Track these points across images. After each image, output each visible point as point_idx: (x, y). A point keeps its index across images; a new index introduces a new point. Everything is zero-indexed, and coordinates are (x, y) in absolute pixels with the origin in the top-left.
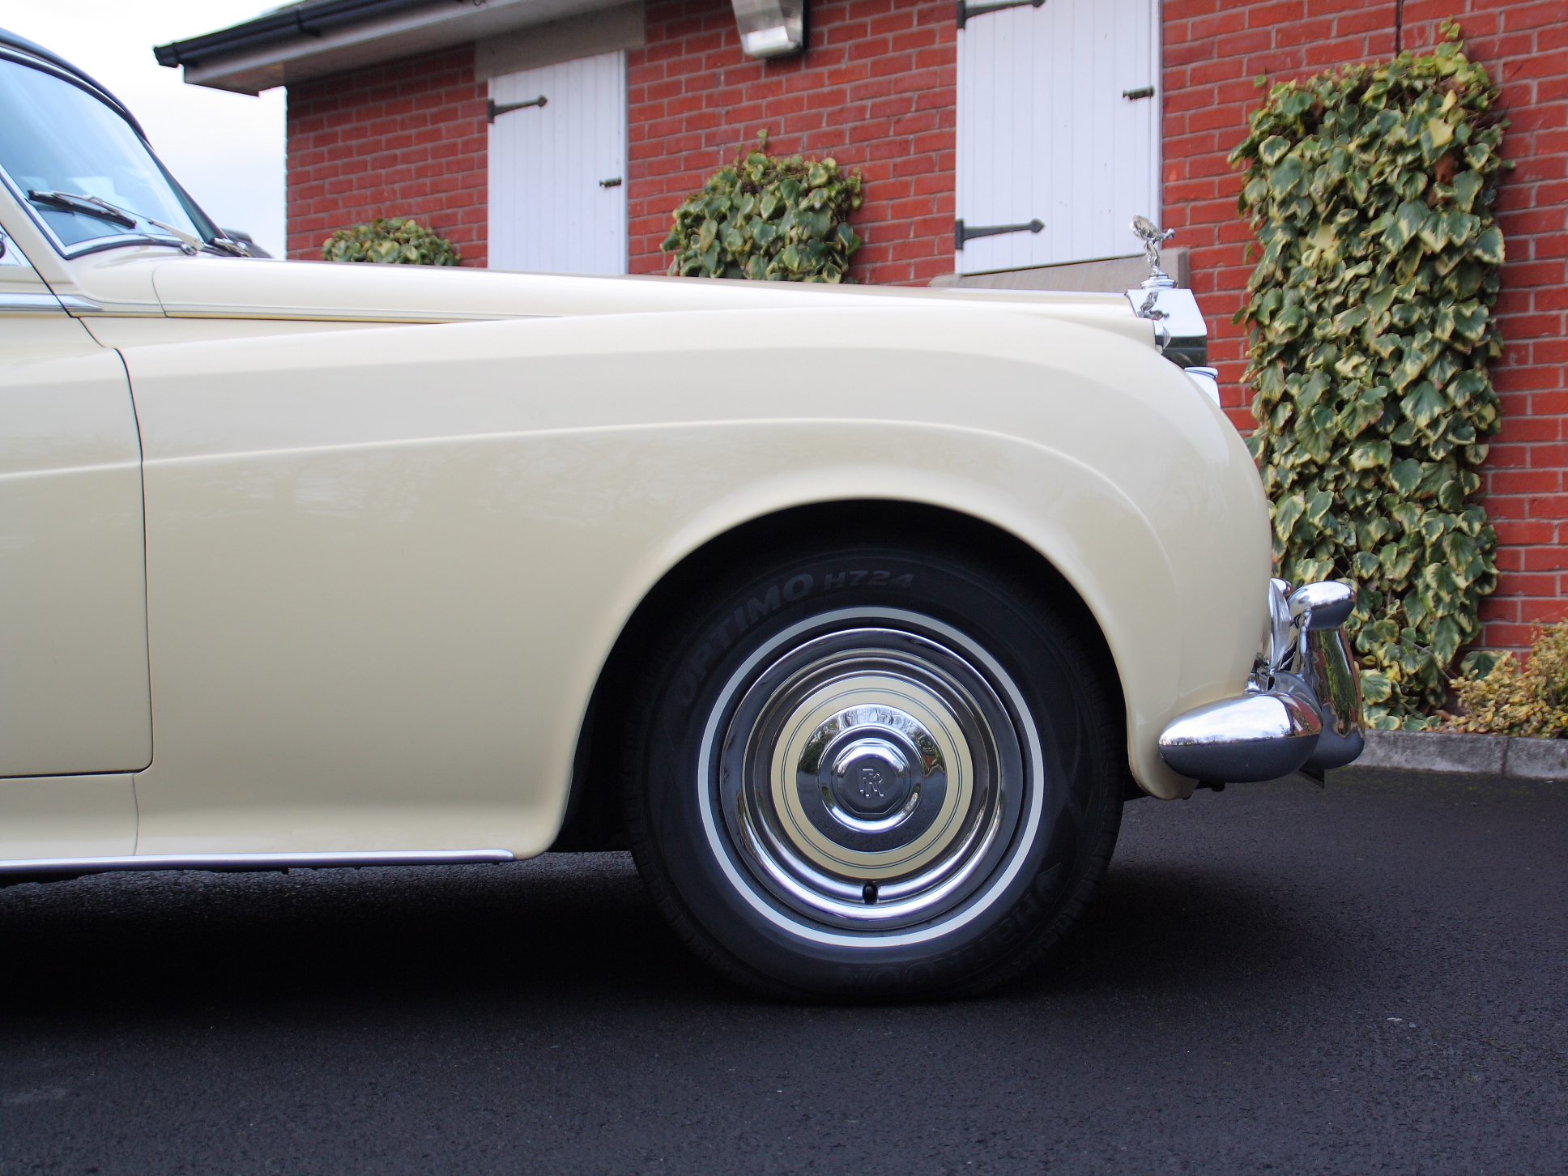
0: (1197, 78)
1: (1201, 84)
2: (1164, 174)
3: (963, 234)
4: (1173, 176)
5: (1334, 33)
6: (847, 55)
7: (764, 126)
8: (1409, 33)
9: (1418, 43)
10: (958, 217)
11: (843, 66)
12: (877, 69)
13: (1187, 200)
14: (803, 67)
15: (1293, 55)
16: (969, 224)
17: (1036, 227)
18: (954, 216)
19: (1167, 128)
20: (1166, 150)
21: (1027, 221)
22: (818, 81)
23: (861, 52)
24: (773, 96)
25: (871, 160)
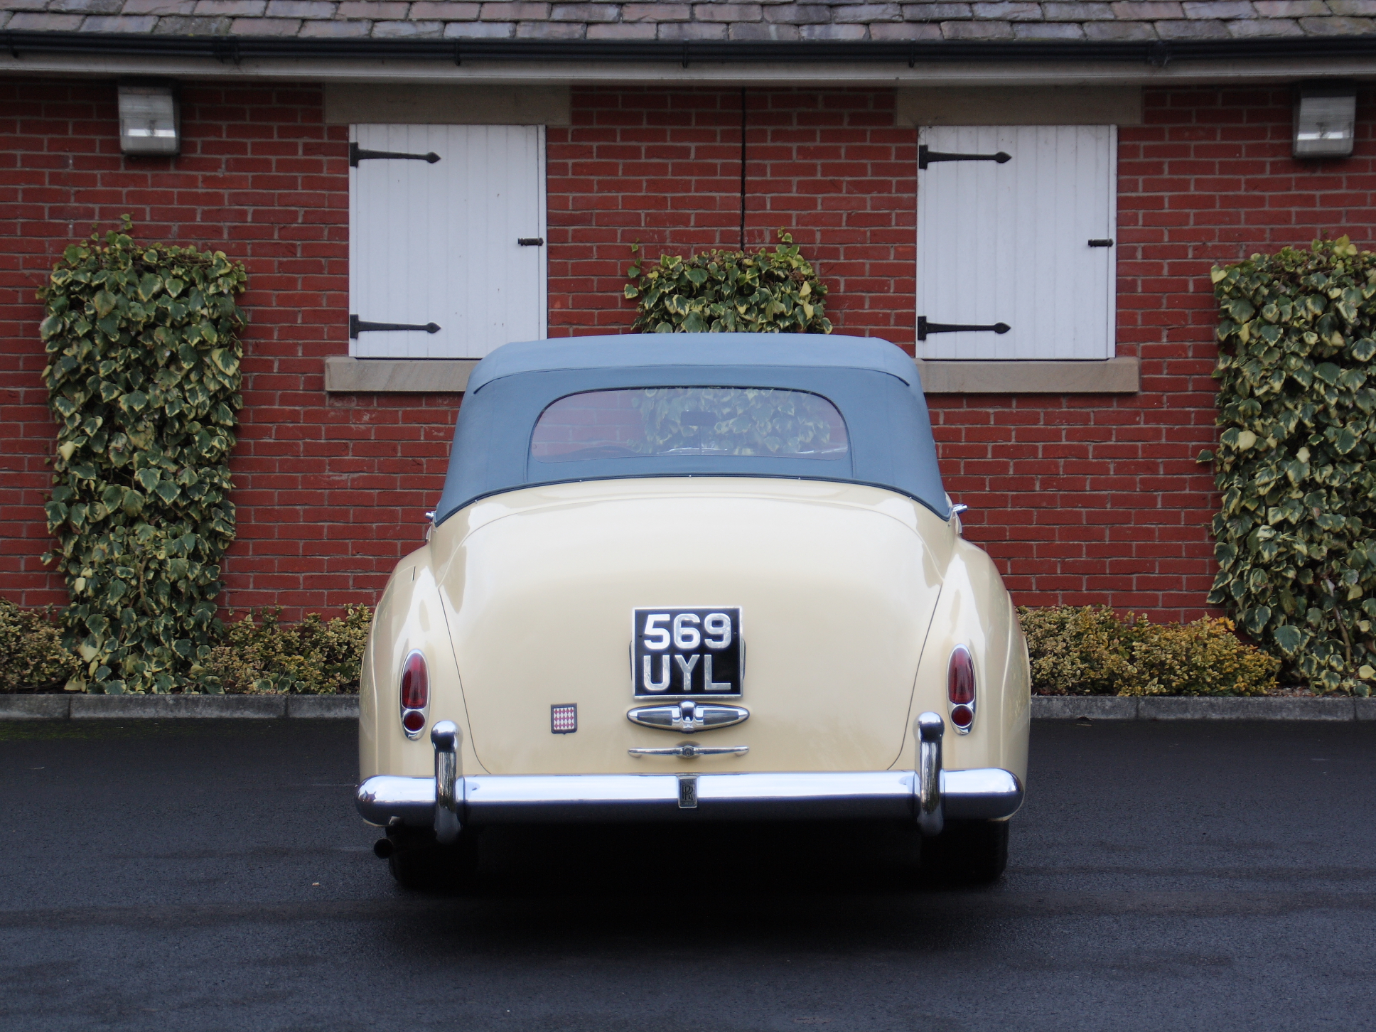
0: (577, 236)
1: (581, 242)
2: (551, 302)
3: (358, 327)
4: (558, 305)
5: (692, 223)
6: (223, 166)
7: (127, 211)
8: (751, 233)
9: (758, 240)
10: (352, 312)
11: (220, 174)
12: (257, 182)
13: (571, 324)
14: (172, 167)
15: (661, 234)
16: (363, 318)
17: (432, 328)
18: (347, 312)
19: (552, 270)
20: (551, 285)
21: (424, 323)
22: (192, 182)
23: (240, 165)
24: (135, 186)
25: (252, 256)
